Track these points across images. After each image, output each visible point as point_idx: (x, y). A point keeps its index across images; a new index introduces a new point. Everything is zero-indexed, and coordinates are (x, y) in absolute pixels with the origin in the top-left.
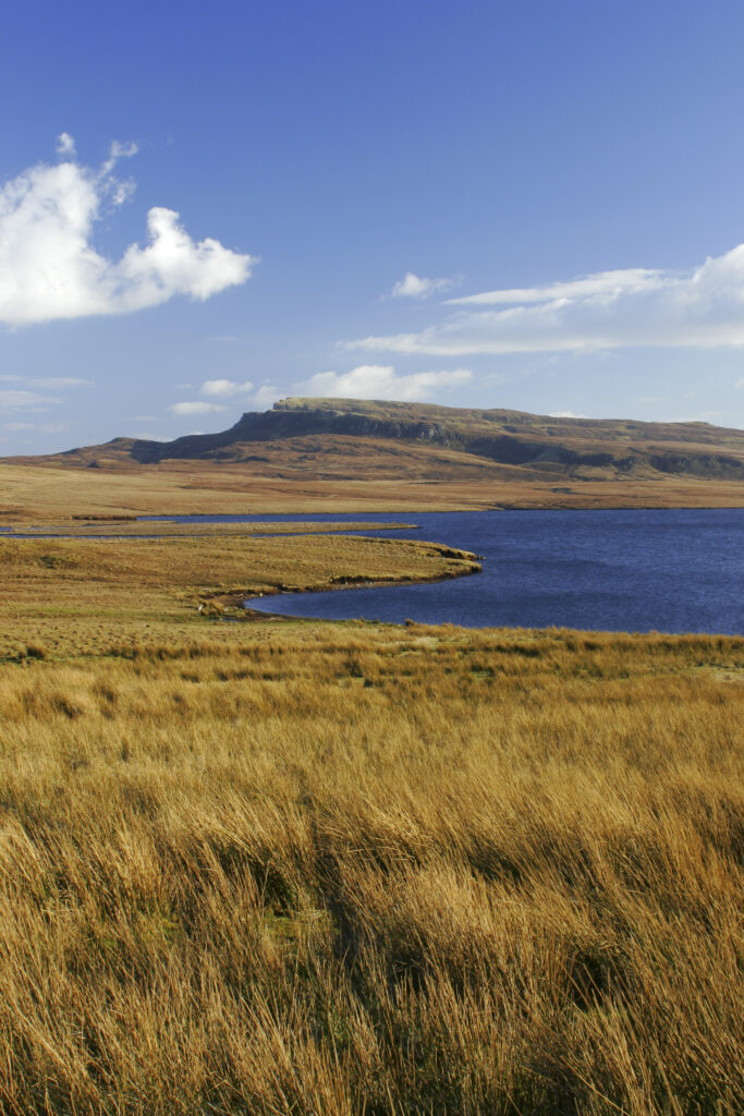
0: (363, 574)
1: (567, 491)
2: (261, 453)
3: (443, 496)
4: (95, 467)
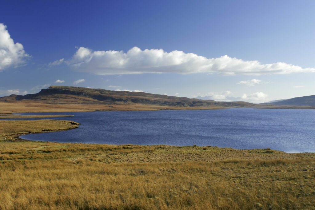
0: (49, 129)
1: (112, 107)
2: (45, 98)
3: (85, 108)
4: (6, 101)
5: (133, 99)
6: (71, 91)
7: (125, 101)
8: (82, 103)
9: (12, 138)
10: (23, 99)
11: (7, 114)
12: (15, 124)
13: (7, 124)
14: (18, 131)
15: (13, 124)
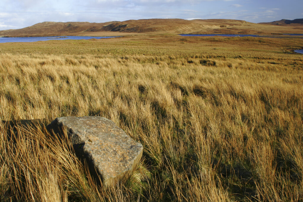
4: (277, 24)
9: (289, 51)
10: (291, 23)
11: (279, 34)
12: (290, 41)
13: (283, 40)
14: (293, 47)
15: (288, 41)
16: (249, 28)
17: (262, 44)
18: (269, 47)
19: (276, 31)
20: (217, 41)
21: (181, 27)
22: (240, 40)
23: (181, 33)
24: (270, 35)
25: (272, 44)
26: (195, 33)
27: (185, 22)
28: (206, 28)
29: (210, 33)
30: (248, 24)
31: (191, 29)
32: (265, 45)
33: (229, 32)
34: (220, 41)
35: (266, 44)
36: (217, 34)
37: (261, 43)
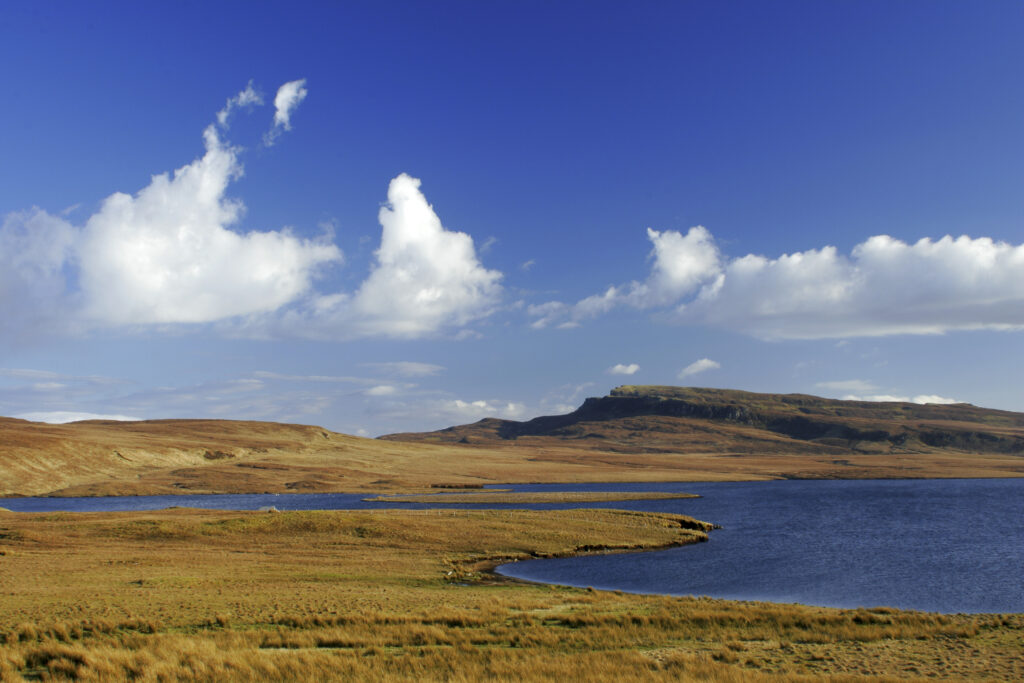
0: (603, 543)
1: (845, 463)
2: (598, 431)
3: (740, 467)
4: (464, 442)
5: (928, 431)
6: (691, 405)
7: (898, 440)
8: (731, 449)
9: (470, 571)
10: (522, 434)
11: (467, 487)
12: (487, 523)
13: (460, 523)
14: (494, 550)
15: (480, 522)
16: (337, 462)
17: (369, 544)
18: (394, 558)
19: (455, 474)
20: (169, 536)
21: (7, 459)
22: (277, 529)
23: (9, 492)
24: (430, 490)
25: (411, 541)
26: (81, 492)
27: (32, 434)
28: (135, 465)
29: (153, 488)
30: (337, 444)
31: (61, 468)
32: (382, 546)
33: (244, 482)
34: (184, 536)
35: (385, 542)
36: (189, 491)
37: (366, 540)
